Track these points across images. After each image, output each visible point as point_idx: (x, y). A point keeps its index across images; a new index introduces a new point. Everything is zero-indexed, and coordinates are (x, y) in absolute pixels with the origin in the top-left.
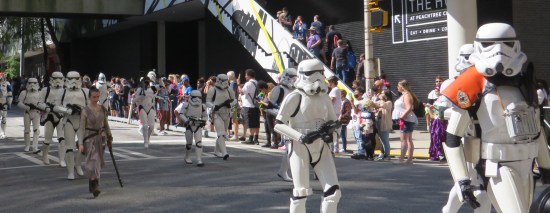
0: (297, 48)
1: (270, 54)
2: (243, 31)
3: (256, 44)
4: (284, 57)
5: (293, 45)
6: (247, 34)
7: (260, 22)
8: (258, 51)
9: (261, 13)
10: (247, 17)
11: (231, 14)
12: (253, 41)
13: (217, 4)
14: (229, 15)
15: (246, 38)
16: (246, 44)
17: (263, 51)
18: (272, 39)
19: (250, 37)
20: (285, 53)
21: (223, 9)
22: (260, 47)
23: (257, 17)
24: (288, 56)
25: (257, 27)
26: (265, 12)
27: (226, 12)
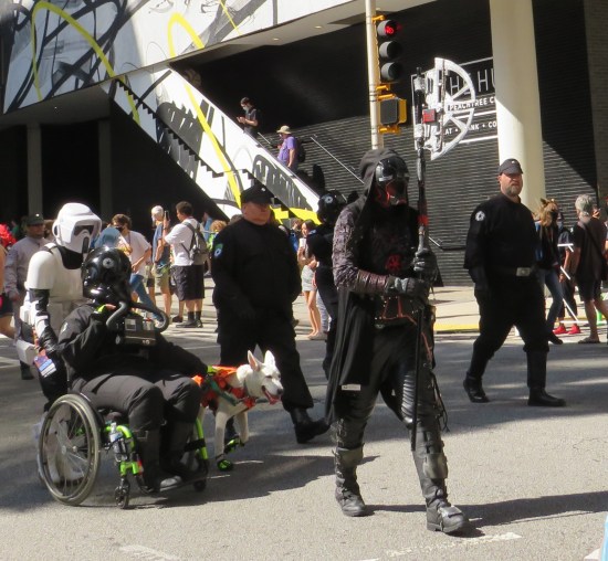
0: (265, 162)
1: (221, 175)
2: (176, 137)
3: (197, 158)
4: (244, 177)
5: (258, 158)
6: (181, 142)
7: (204, 121)
8: (201, 170)
9: (204, 107)
10: (181, 113)
11: (155, 109)
12: (192, 152)
13: (131, 93)
14: (150, 111)
15: (179, 148)
16: (181, 157)
17: (209, 169)
18: (223, 149)
19: (186, 147)
20: (245, 171)
21: (140, 101)
22: (203, 164)
23: (197, 113)
24: (251, 176)
25: (199, 130)
26: (211, 104)
27: (145, 106)
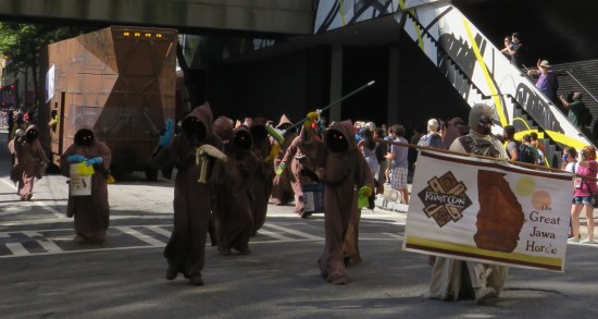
0: (527, 90)
1: (489, 97)
2: (453, 63)
3: (470, 82)
4: (508, 101)
5: (521, 85)
6: (457, 68)
7: (477, 51)
8: (473, 92)
9: (478, 39)
10: (459, 43)
11: (437, 39)
12: (465, 77)
13: (418, 23)
14: (433, 40)
15: (455, 72)
16: (456, 81)
17: (479, 92)
18: (492, 76)
19: (461, 72)
20: (509, 96)
21: (426, 31)
22: (475, 87)
23: (472, 44)
24: (514, 101)
25: (472, 58)
26: (484, 37)
27: (429, 36)
